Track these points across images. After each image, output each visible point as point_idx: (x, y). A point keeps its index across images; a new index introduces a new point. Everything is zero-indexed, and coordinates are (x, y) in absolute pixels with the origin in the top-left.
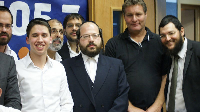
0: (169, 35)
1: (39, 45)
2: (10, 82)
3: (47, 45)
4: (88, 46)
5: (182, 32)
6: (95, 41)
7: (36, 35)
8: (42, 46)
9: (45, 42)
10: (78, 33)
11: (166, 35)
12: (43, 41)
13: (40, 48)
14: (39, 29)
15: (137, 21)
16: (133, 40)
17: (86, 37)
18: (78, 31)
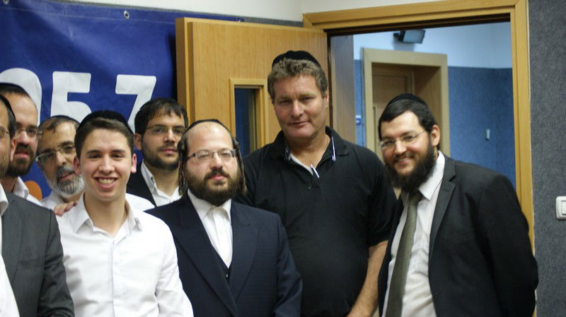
0: (402, 141)
1: (103, 178)
2: (51, 269)
3: (124, 177)
4: (209, 177)
5: (434, 136)
6: (226, 166)
7: (97, 154)
8: (109, 181)
9: (117, 171)
10: (183, 147)
11: (395, 141)
12: (113, 169)
13: (105, 186)
14: (104, 140)
15: (301, 115)
16: (297, 160)
17: (204, 156)
18: (183, 142)
